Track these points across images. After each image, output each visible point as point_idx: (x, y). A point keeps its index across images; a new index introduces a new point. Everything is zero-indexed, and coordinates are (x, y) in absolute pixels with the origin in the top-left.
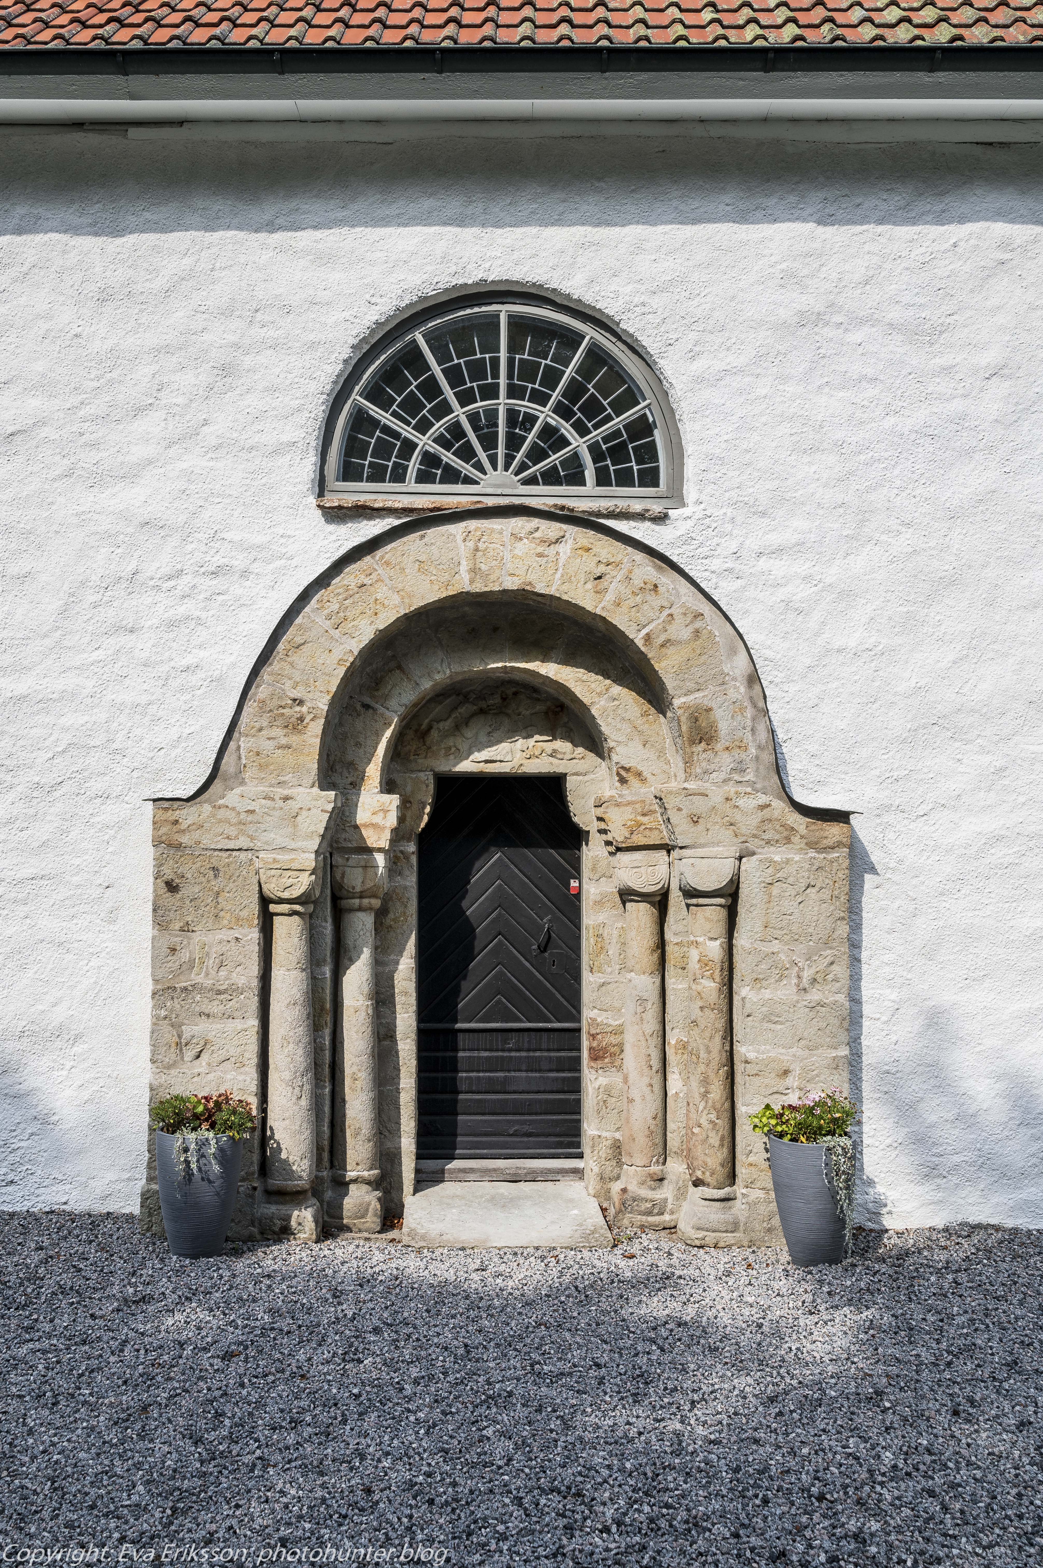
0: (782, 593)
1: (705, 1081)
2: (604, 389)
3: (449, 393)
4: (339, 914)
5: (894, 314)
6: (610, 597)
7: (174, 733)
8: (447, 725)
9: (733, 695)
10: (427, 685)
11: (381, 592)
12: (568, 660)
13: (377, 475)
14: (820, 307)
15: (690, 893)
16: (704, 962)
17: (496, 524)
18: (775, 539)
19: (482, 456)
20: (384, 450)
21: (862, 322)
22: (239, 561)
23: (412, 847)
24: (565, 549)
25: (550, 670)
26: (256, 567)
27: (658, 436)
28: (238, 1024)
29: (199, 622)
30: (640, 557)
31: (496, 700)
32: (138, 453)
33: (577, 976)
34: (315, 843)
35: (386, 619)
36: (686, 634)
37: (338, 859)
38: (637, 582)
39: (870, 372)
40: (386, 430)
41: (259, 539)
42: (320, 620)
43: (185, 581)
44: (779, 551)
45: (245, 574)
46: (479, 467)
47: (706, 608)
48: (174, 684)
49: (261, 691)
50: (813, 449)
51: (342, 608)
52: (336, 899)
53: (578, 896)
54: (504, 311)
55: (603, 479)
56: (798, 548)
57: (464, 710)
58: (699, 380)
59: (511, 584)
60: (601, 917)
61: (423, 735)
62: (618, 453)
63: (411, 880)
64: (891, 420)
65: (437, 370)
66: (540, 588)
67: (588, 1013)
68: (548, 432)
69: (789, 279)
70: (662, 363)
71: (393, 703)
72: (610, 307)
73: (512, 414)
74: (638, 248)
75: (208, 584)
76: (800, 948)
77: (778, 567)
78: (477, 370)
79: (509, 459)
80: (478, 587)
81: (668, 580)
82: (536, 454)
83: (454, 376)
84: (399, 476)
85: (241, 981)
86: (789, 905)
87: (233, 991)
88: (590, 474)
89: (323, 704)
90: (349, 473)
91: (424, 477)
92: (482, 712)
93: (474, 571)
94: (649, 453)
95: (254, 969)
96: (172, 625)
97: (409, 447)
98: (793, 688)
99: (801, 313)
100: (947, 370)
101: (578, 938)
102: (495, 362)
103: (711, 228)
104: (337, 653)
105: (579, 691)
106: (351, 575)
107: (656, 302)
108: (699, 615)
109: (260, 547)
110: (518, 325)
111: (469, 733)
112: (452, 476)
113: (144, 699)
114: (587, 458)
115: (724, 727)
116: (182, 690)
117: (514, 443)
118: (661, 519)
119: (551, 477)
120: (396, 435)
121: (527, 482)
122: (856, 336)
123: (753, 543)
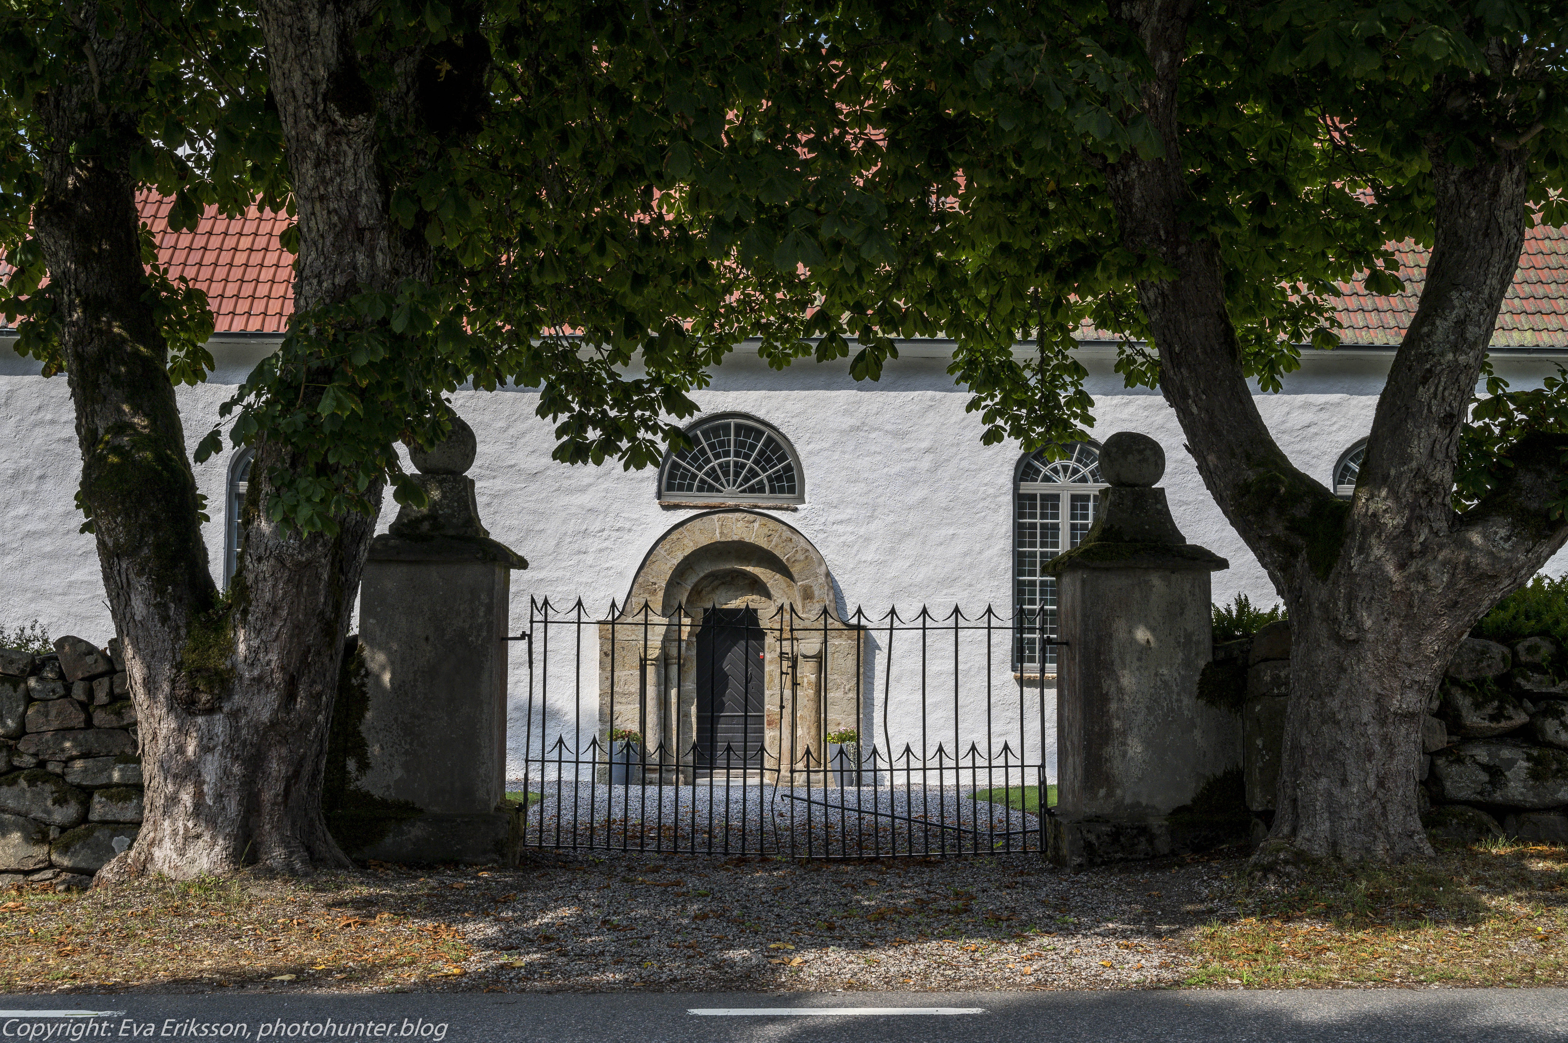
0: (842, 539)
1: (809, 728)
2: (774, 452)
3: (710, 454)
4: (667, 666)
5: (889, 427)
6: (773, 543)
7: (602, 594)
8: (709, 589)
9: (820, 581)
10: (702, 575)
11: (686, 541)
12: (758, 564)
13: (681, 488)
14: (859, 424)
15: (805, 657)
16: (809, 683)
17: (730, 515)
18: (840, 517)
19: (723, 480)
20: (683, 477)
21: (876, 429)
22: (628, 525)
23: (694, 639)
24: (756, 525)
25: (749, 569)
26: (634, 528)
27: (795, 472)
28: (632, 706)
29: (612, 549)
30: (785, 528)
31: (729, 579)
32: (586, 481)
33: (763, 694)
34: (661, 638)
35: (687, 552)
36: (802, 558)
37: (667, 644)
38: (784, 537)
39: (878, 450)
40: (685, 468)
41: (635, 516)
42: (662, 552)
43: (606, 533)
44: (841, 522)
45: (630, 530)
46: (722, 485)
47: (810, 548)
48: (602, 574)
49: (640, 580)
50: (855, 481)
51: (671, 547)
52: (666, 660)
53: (763, 659)
54: (732, 422)
55: (772, 491)
56: (849, 521)
57: (716, 583)
58: (810, 453)
59: (736, 538)
60: (772, 668)
61: (699, 593)
62: (779, 478)
63: (694, 652)
64: (886, 469)
65: (705, 444)
66: (747, 540)
67: (767, 707)
68: (751, 470)
69: (846, 412)
70: (796, 446)
71: (689, 582)
72: (776, 423)
73: (736, 463)
74: (786, 399)
75: (615, 534)
76: (845, 677)
77: (841, 528)
78: (722, 444)
79: (735, 482)
80: (723, 539)
81: (795, 537)
82: (746, 480)
83: (712, 447)
84: (690, 488)
85: (633, 690)
86: (841, 661)
87: (630, 694)
88: (767, 488)
89: (664, 585)
90: (670, 487)
91: (700, 489)
92: (723, 583)
93: (721, 533)
94: (791, 479)
95: (637, 685)
96: (601, 551)
97: (694, 476)
98: (846, 576)
99: (851, 426)
100: (908, 449)
101: (763, 677)
102: (729, 440)
103: (815, 392)
104: (669, 565)
105: (762, 577)
106: (674, 536)
107: (794, 421)
108: (807, 551)
109: (636, 520)
110: (738, 427)
111: (718, 592)
112: (711, 489)
113: (590, 581)
114: (766, 481)
115: (816, 593)
116: (605, 577)
117: (737, 474)
118: (795, 510)
119: (752, 490)
120: (689, 471)
121: (741, 492)
122: (873, 435)
123: (831, 519)
